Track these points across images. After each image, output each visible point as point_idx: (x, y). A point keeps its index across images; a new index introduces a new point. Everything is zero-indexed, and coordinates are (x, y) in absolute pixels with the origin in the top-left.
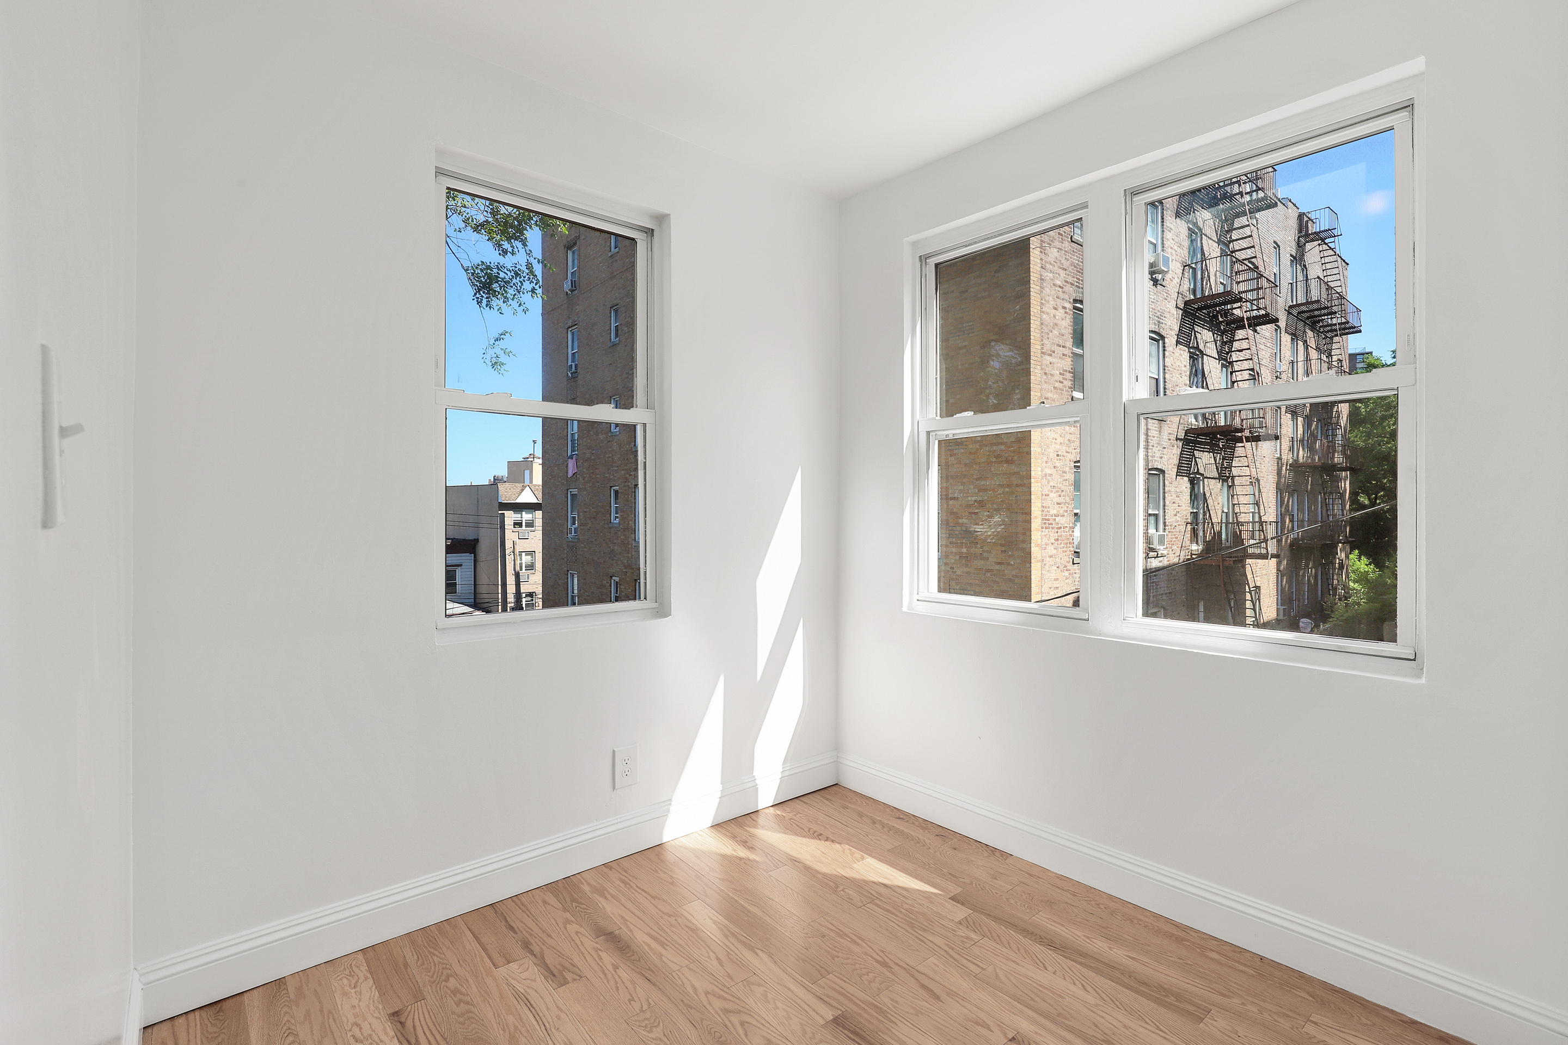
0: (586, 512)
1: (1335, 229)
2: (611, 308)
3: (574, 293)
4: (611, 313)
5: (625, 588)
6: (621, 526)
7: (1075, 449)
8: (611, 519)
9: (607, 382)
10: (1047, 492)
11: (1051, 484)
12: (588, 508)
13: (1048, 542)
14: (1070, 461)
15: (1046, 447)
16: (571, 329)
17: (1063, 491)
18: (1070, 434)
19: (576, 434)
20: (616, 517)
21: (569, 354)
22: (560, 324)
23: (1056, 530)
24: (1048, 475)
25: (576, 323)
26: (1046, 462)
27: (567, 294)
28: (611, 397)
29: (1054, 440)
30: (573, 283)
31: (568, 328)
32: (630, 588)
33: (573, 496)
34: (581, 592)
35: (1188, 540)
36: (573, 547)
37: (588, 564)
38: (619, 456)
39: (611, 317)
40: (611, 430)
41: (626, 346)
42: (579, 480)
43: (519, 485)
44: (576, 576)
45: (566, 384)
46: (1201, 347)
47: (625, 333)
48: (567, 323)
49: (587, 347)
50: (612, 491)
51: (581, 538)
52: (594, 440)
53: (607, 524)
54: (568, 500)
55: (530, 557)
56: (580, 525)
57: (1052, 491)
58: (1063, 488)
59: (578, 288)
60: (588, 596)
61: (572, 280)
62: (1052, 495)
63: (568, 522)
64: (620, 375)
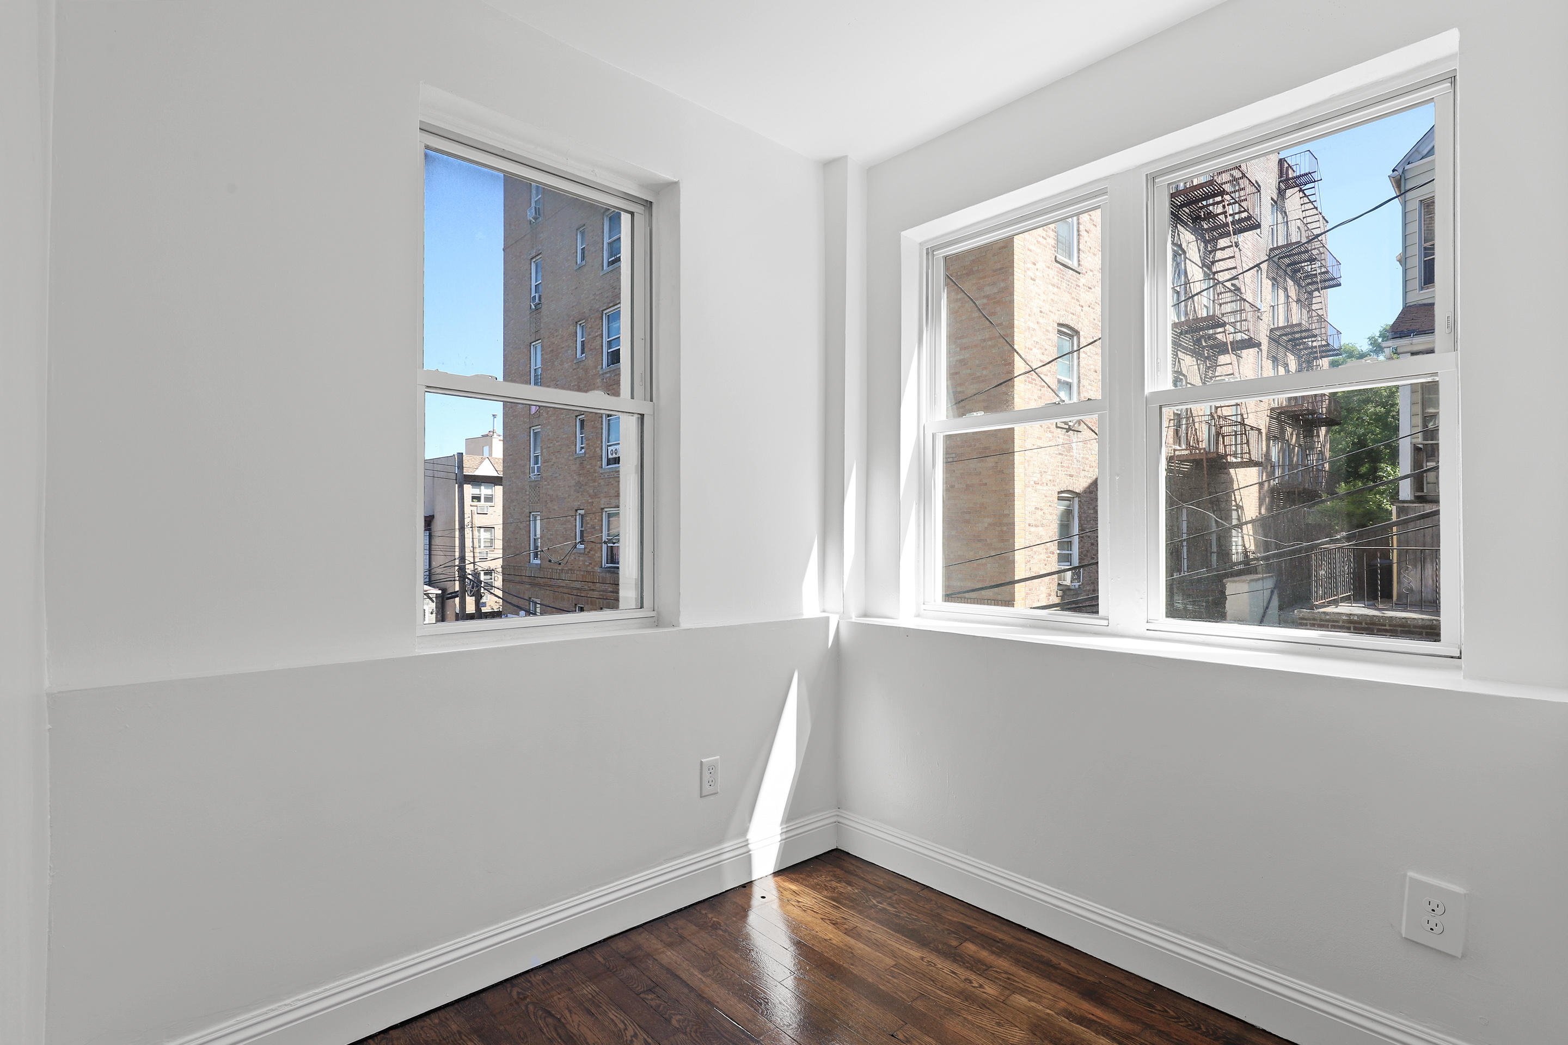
0: (549, 447)
1: (1315, 172)
2: (577, 230)
3: (538, 221)
4: (577, 235)
5: (591, 519)
6: (587, 455)
7: (1058, 311)
8: (576, 450)
9: (573, 307)
10: (1030, 346)
11: (1035, 339)
12: (552, 443)
13: (1031, 397)
14: (1054, 321)
15: (1029, 299)
16: (534, 260)
17: (1046, 349)
18: (1054, 294)
19: (540, 370)
20: (582, 448)
21: (532, 286)
22: (522, 257)
23: (1040, 388)
24: (1031, 329)
25: (540, 252)
26: (1030, 315)
27: (530, 223)
28: (576, 323)
29: (1037, 295)
30: (537, 211)
31: (532, 259)
32: (596, 519)
33: (536, 434)
34: (544, 532)
35: (1171, 438)
36: (536, 486)
37: (551, 501)
38: (585, 382)
39: (577, 239)
40: (576, 357)
41: (593, 266)
42: (542, 415)
43: (479, 458)
44: (538, 518)
45: (529, 317)
46: (1184, 246)
47: (593, 253)
48: (530, 254)
49: (552, 274)
50: (578, 420)
51: (544, 475)
52: (559, 370)
53: (573, 455)
54: (530, 439)
55: (489, 533)
56: (544, 463)
57: (1035, 347)
58: (1047, 347)
59: (542, 215)
60: (551, 535)
61: (535, 208)
62: (1035, 350)
63: (530, 462)
64: (586, 298)
